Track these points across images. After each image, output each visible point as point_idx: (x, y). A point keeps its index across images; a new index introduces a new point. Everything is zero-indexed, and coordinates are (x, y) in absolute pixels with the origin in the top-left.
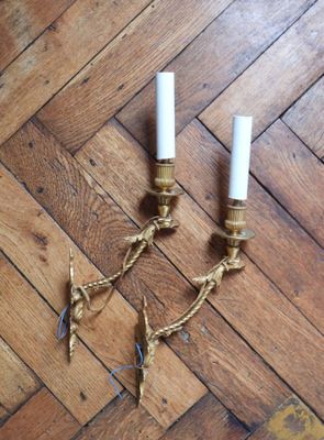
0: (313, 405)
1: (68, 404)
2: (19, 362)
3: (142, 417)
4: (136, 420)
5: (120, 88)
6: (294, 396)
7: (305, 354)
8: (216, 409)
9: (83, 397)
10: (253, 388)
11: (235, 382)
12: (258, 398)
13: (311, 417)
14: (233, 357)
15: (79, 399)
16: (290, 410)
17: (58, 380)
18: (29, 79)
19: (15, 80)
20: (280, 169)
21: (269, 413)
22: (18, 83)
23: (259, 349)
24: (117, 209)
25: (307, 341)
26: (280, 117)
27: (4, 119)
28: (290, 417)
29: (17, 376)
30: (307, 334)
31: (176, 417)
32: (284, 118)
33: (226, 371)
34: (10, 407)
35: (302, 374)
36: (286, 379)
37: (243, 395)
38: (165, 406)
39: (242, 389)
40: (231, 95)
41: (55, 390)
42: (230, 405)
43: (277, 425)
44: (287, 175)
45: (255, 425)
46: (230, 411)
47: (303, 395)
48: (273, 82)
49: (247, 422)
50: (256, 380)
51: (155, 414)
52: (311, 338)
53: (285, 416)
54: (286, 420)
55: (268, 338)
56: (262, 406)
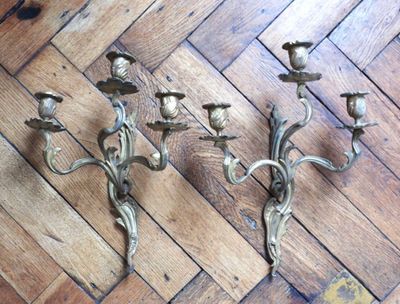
0: (361, 277)
1: (153, 284)
2: (111, 251)
3: (217, 293)
4: (212, 295)
5: (191, 14)
6: (345, 271)
7: (353, 234)
8: (280, 283)
9: (167, 278)
10: (311, 265)
11: (296, 260)
12: (315, 273)
13: (359, 287)
14: (293, 239)
15: (163, 279)
16: (342, 282)
17: (145, 264)
18: (111, 8)
19: (100, 9)
20: (329, 80)
21: (325, 285)
22: (103, 12)
23: (315, 232)
24: (191, 118)
25: (355, 224)
26: (328, 36)
27: (91, 43)
28: (342, 289)
29: (109, 262)
30: (354, 219)
31: (246, 291)
32: (330, 37)
33: (287, 252)
34: (104, 289)
35: (352, 251)
36: (338, 256)
37: (303, 272)
38: (237, 282)
39: (301, 266)
40: (286, 19)
41: (142, 273)
42: (291, 280)
43: (331, 294)
44: (335, 85)
45: (313, 296)
46: (291, 285)
47: (352, 270)
48: (321, 7)
49: (307, 294)
50: (313, 258)
51: (228, 289)
52: (357, 221)
53: (338, 287)
54: (338, 290)
55: (322, 223)
56: (319, 279)
